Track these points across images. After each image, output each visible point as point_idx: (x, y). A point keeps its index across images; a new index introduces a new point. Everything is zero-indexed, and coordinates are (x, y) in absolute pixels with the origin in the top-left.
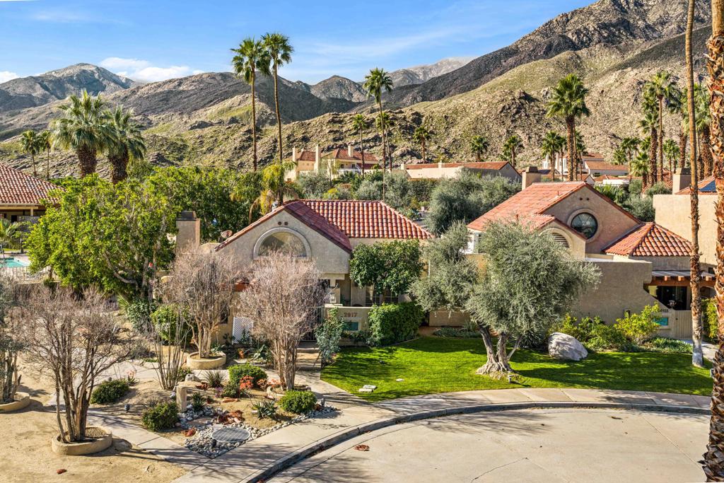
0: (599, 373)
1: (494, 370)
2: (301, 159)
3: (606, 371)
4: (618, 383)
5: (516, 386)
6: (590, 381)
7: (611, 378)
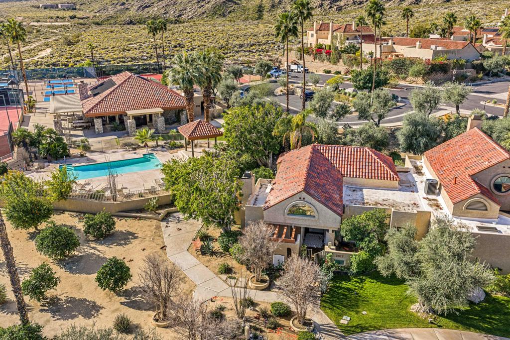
0: (488, 318)
1: (421, 311)
2: (320, 30)
3: (493, 317)
4: (499, 330)
5: (433, 325)
6: (480, 326)
7: (495, 324)
